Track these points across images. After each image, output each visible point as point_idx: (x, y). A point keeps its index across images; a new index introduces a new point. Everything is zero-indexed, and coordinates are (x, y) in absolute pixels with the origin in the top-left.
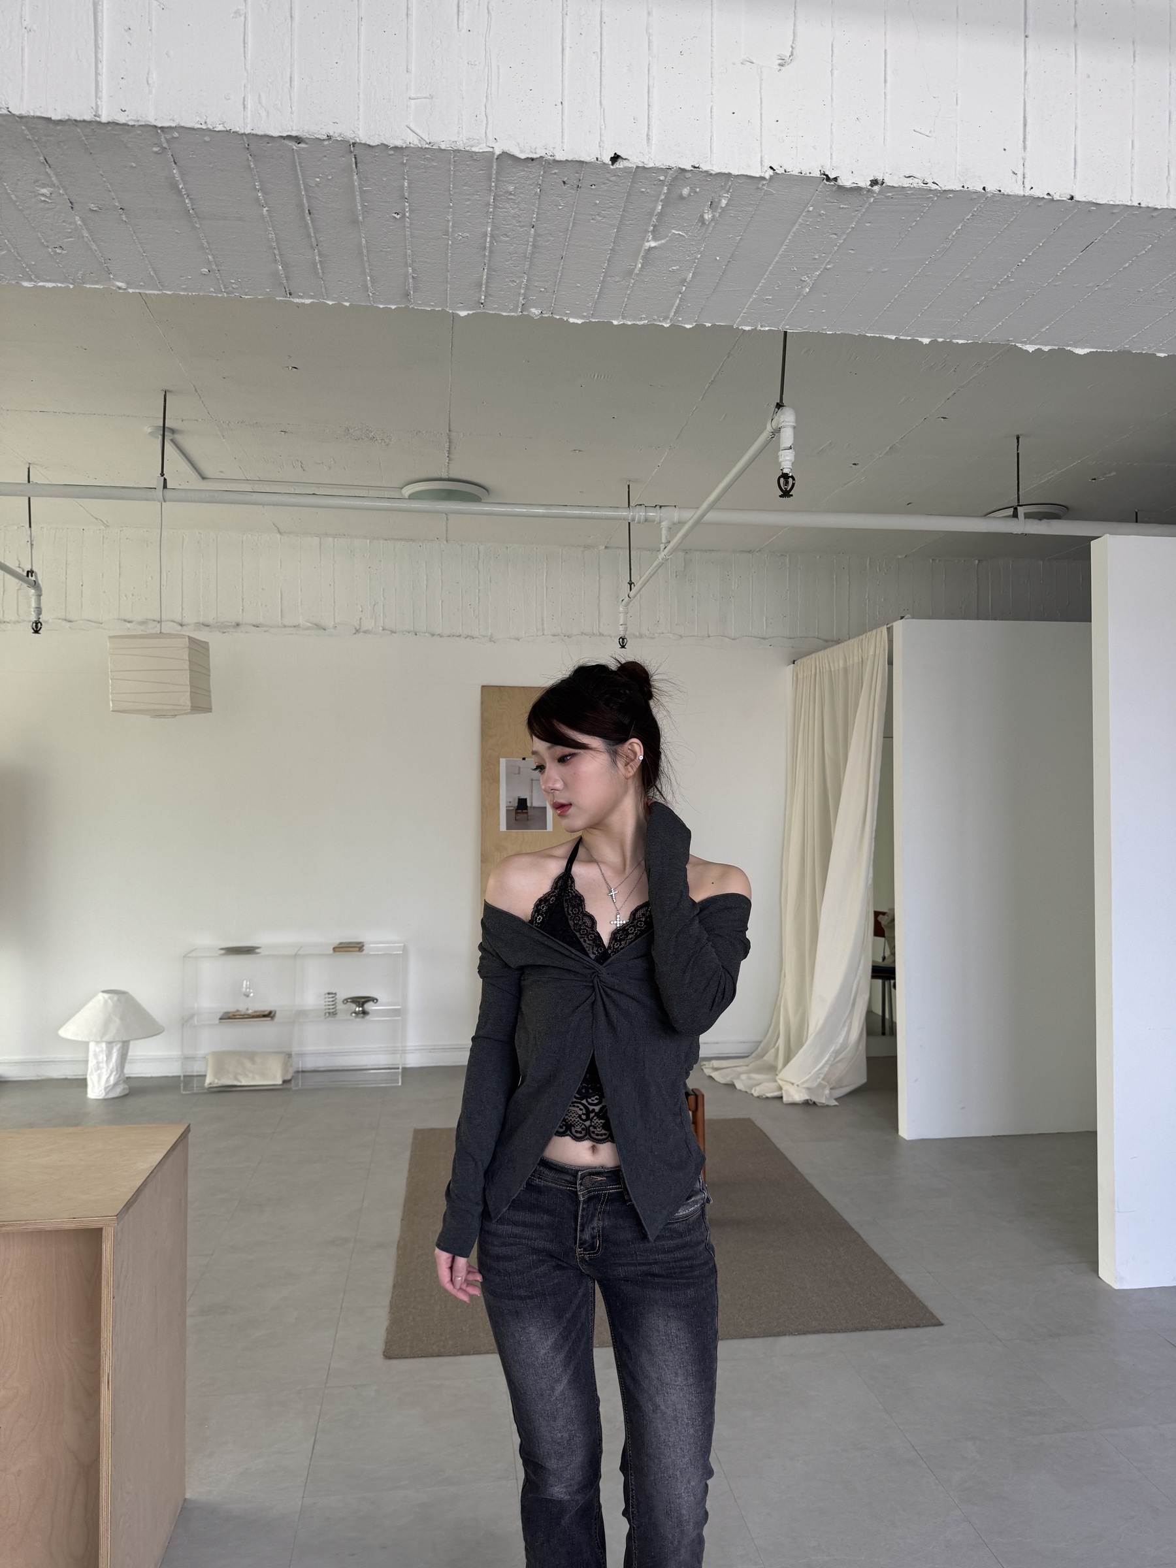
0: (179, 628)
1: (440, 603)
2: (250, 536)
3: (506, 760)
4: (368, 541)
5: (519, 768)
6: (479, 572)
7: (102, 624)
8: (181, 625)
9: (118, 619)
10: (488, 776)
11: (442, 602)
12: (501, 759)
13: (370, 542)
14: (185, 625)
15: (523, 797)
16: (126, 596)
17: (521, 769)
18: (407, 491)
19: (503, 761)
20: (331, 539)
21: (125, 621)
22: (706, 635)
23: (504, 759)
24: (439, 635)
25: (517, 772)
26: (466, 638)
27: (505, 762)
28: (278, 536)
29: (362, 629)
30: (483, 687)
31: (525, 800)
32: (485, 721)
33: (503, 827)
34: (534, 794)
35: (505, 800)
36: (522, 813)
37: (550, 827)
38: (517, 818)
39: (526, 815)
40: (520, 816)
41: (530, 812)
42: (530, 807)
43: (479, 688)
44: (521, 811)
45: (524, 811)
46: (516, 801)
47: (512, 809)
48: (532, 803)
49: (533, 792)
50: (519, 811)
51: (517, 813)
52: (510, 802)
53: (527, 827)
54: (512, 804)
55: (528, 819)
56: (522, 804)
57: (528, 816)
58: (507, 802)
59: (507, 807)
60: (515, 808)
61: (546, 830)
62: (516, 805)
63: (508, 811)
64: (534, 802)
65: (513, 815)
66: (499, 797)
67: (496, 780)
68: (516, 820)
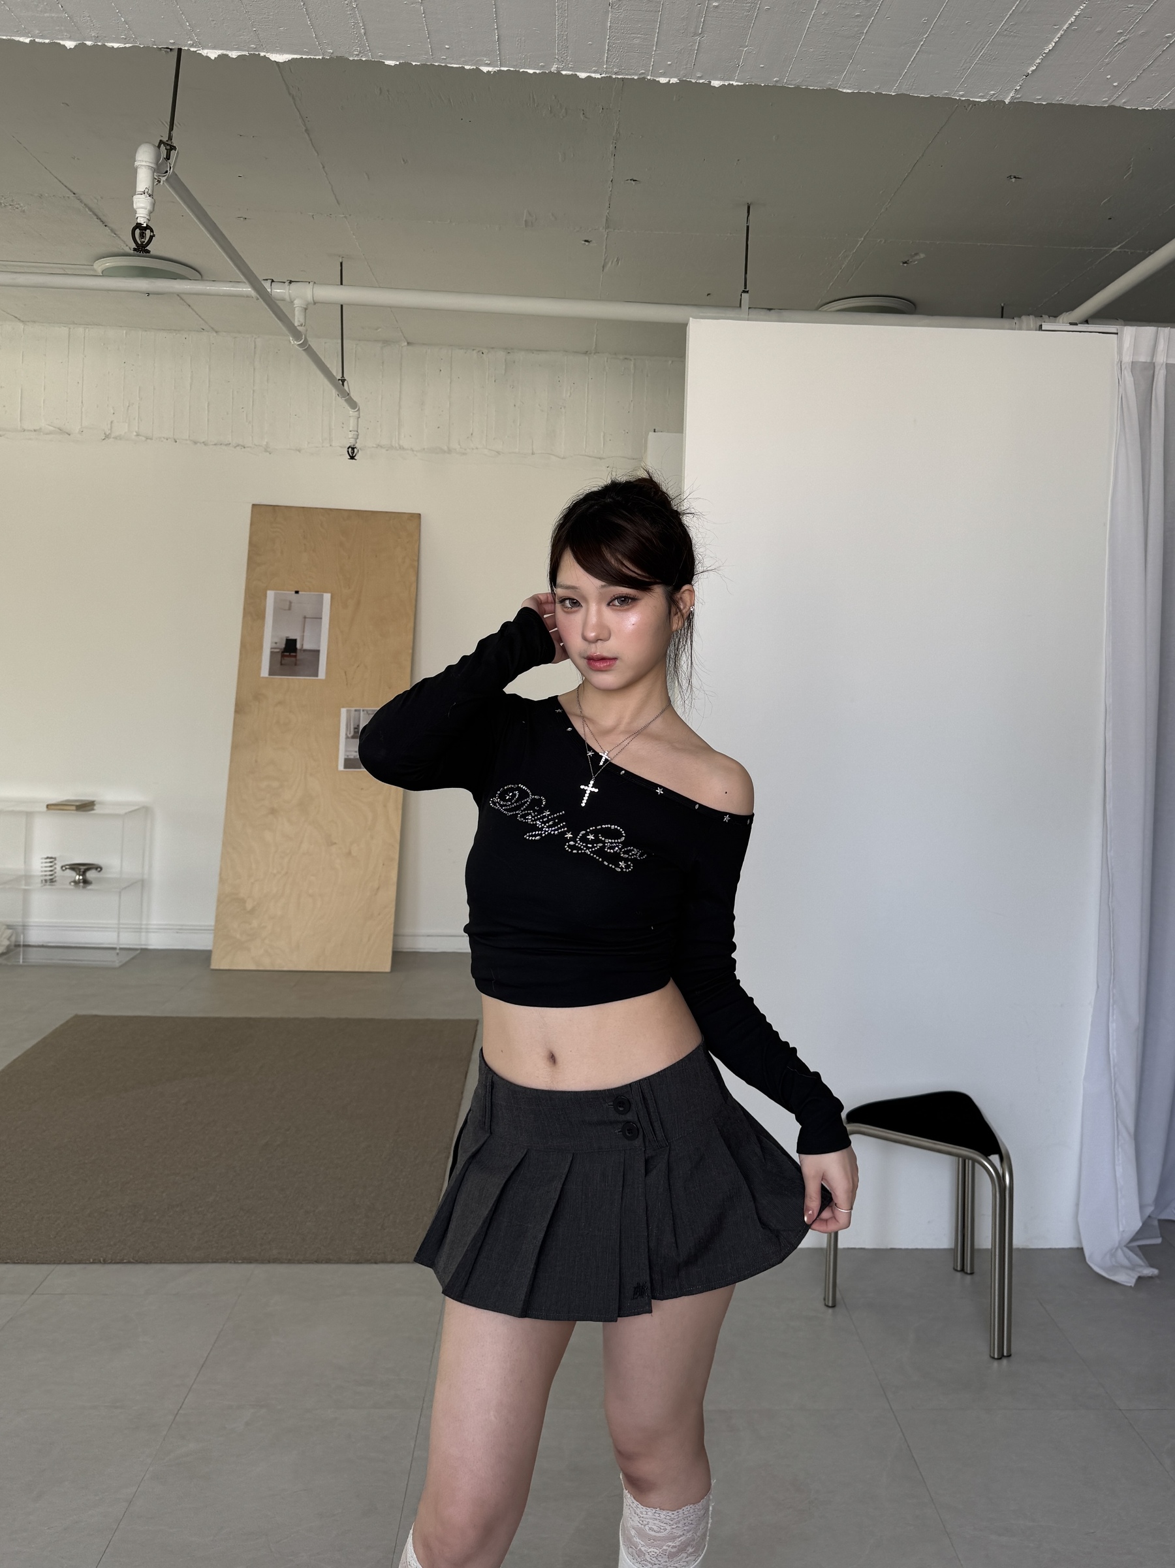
1: (206, 405)
3: (275, 594)
4: (125, 332)
5: (290, 603)
6: (254, 369)
10: (253, 611)
11: (209, 403)
12: (268, 592)
15: (292, 637)
17: (293, 605)
18: (103, 265)
19: (271, 594)
20: (81, 329)
22: (531, 452)
23: (273, 592)
24: (203, 442)
25: (287, 608)
26: (235, 447)
27: (273, 595)
28: (22, 325)
29: (113, 435)
30: (254, 505)
31: (295, 641)
32: (253, 546)
33: (265, 672)
34: (307, 634)
35: (270, 640)
36: (290, 656)
37: (322, 674)
38: (283, 662)
39: (293, 659)
40: (287, 660)
41: (300, 656)
42: (301, 650)
43: (251, 506)
44: (288, 654)
45: (294, 654)
46: (284, 642)
47: (278, 650)
48: (302, 645)
49: (304, 632)
50: (286, 654)
51: (283, 656)
52: (276, 643)
53: (294, 673)
54: (278, 645)
55: (296, 664)
56: (290, 646)
57: (296, 660)
58: (272, 643)
59: (271, 648)
60: (281, 649)
61: (317, 676)
62: (283, 646)
63: (272, 653)
64: (305, 644)
65: (278, 657)
66: (262, 636)
67: (261, 616)
68: (281, 664)
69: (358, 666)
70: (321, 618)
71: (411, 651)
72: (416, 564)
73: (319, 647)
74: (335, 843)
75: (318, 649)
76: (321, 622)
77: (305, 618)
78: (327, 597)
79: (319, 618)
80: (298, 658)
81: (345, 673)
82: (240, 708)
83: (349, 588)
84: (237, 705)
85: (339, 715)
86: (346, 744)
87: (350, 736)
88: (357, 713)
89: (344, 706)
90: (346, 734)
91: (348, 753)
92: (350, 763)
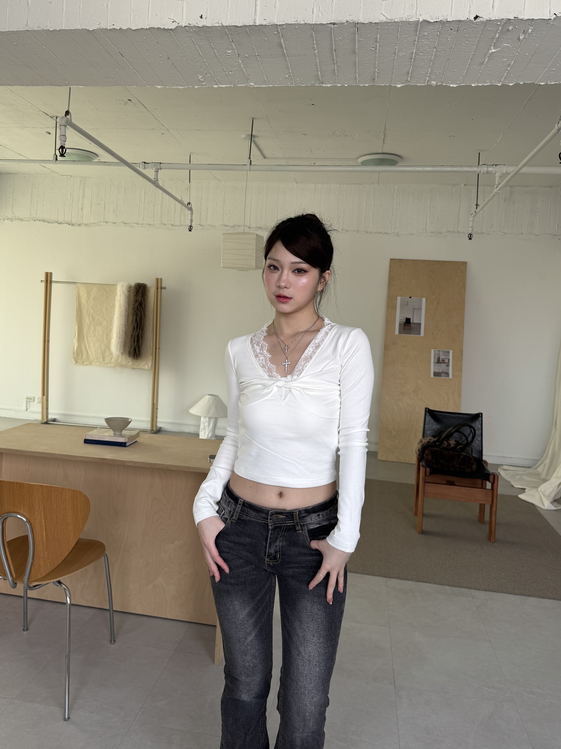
0: (248, 229)
1: (372, 216)
2: (282, 185)
3: (401, 298)
4: (338, 185)
5: (408, 302)
6: (394, 200)
7: (215, 227)
8: (249, 228)
9: (222, 225)
10: (391, 306)
11: (373, 215)
13: (339, 186)
14: (251, 228)
15: (409, 317)
16: (226, 214)
18: (360, 160)
19: (399, 298)
20: (320, 185)
21: (225, 226)
22: (521, 233)
24: (370, 232)
25: (406, 304)
26: (384, 234)
28: (296, 184)
30: (391, 259)
32: (390, 277)
33: (397, 332)
34: (415, 316)
35: (399, 318)
36: (408, 326)
37: (422, 334)
38: (405, 328)
39: (410, 327)
40: (407, 327)
41: (412, 326)
42: (413, 323)
43: (389, 260)
44: (407, 324)
45: (409, 325)
46: (405, 319)
47: (402, 323)
49: (414, 315)
51: (405, 326)
52: (401, 320)
53: (410, 333)
54: (402, 321)
55: (410, 329)
56: (408, 321)
58: (399, 320)
59: (399, 322)
60: (404, 323)
61: (420, 334)
62: (405, 321)
63: (400, 324)
64: (414, 320)
65: (403, 326)
66: (395, 316)
67: (395, 308)
68: (404, 329)
69: (438, 331)
70: (421, 309)
71: (463, 325)
72: (465, 285)
73: (421, 322)
76: (421, 311)
77: (414, 309)
78: (424, 300)
79: (420, 309)
81: (433, 334)
82: (387, 348)
83: (433, 296)
84: (385, 346)
85: (431, 352)
86: (434, 366)
87: (436, 362)
88: (439, 352)
89: (433, 349)
90: (434, 361)
91: (435, 370)
92: (436, 374)
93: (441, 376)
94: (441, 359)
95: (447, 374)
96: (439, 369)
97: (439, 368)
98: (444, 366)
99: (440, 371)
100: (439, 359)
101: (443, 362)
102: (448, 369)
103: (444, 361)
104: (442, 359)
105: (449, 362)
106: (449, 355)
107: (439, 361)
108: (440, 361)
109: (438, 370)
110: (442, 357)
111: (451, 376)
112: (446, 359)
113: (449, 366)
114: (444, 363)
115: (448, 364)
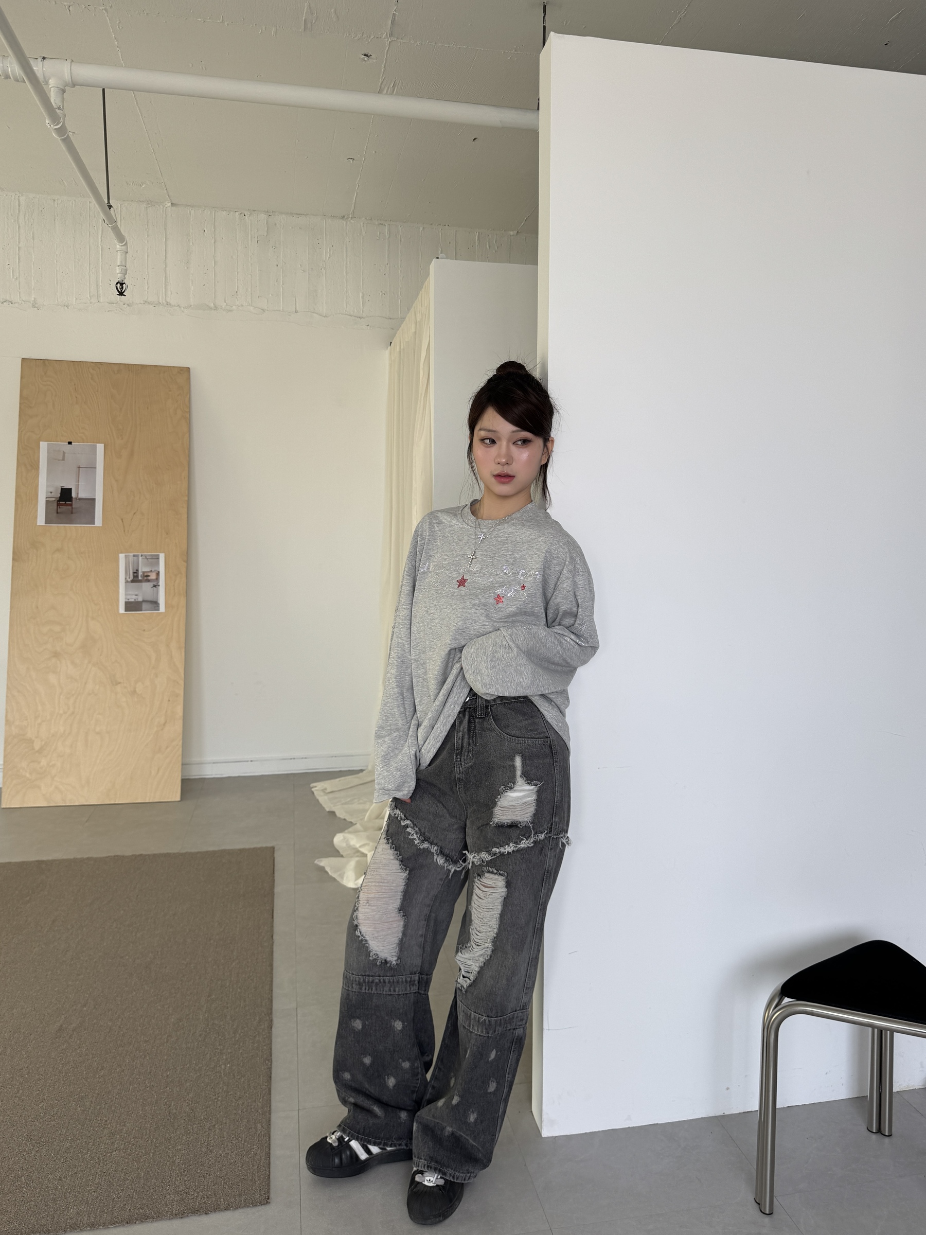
3: (49, 444)
5: (64, 453)
6: (19, 227)
10: (27, 461)
12: (41, 442)
15: (67, 486)
17: (66, 454)
19: (44, 445)
22: (294, 310)
23: (46, 443)
25: (61, 459)
27: (46, 446)
30: (23, 359)
31: (71, 489)
32: (23, 399)
33: (41, 520)
34: (81, 483)
35: (45, 490)
36: (65, 505)
37: (98, 521)
38: (59, 511)
39: (70, 507)
40: (64, 508)
41: (75, 504)
42: (76, 498)
43: (20, 360)
44: (64, 503)
45: (69, 503)
46: (60, 491)
47: (54, 499)
48: (78, 494)
49: (78, 482)
50: (61, 502)
51: (58, 505)
52: (51, 492)
53: (70, 521)
54: (53, 495)
55: (72, 513)
56: (66, 495)
57: (72, 508)
58: (47, 492)
59: (46, 498)
60: (57, 498)
61: (94, 524)
62: (59, 495)
63: (47, 502)
64: (80, 492)
65: (55, 504)
66: (37, 486)
67: (35, 466)
68: (57, 513)
69: (135, 514)
71: (186, 498)
72: (188, 416)
73: (95, 496)
74: (120, 683)
75: (94, 497)
76: (96, 471)
77: (79, 467)
78: (100, 447)
79: (94, 467)
80: (73, 506)
81: (122, 520)
82: (17, 556)
83: (122, 439)
84: (14, 553)
85: (117, 560)
86: (126, 589)
87: (129, 580)
88: (135, 558)
89: (122, 553)
90: (126, 579)
91: (128, 597)
92: (131, 606)
93: (141, 611)
94: (140, 574)
95: (155, 604)
96: (136, 595)
97: (136, 593)
98: (147, 586)
99: (140, 599)
100: (136, 573)
101: (145, 578)
102: (157, 593)
103: (149, 576)
104: (144, 573)
105: (157, 579)
106: (158, 564)
107: (136, 578)
108: (140, 578)
109: (134, 597)
110: (143, 569)
111: (162, 608)
112: (151, 571)
113: (159, 586)
114: (149, 581)
115: (155, 583)
